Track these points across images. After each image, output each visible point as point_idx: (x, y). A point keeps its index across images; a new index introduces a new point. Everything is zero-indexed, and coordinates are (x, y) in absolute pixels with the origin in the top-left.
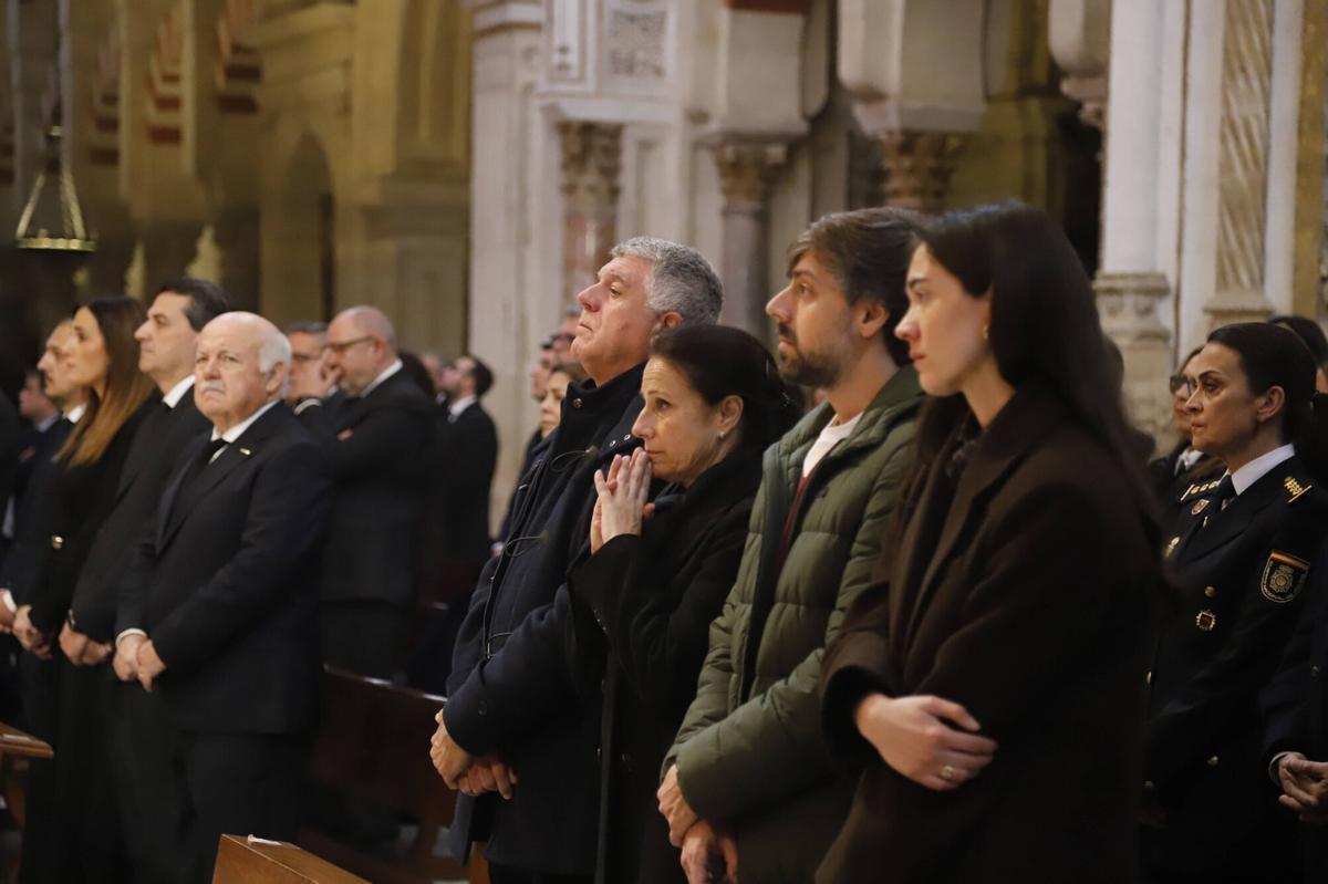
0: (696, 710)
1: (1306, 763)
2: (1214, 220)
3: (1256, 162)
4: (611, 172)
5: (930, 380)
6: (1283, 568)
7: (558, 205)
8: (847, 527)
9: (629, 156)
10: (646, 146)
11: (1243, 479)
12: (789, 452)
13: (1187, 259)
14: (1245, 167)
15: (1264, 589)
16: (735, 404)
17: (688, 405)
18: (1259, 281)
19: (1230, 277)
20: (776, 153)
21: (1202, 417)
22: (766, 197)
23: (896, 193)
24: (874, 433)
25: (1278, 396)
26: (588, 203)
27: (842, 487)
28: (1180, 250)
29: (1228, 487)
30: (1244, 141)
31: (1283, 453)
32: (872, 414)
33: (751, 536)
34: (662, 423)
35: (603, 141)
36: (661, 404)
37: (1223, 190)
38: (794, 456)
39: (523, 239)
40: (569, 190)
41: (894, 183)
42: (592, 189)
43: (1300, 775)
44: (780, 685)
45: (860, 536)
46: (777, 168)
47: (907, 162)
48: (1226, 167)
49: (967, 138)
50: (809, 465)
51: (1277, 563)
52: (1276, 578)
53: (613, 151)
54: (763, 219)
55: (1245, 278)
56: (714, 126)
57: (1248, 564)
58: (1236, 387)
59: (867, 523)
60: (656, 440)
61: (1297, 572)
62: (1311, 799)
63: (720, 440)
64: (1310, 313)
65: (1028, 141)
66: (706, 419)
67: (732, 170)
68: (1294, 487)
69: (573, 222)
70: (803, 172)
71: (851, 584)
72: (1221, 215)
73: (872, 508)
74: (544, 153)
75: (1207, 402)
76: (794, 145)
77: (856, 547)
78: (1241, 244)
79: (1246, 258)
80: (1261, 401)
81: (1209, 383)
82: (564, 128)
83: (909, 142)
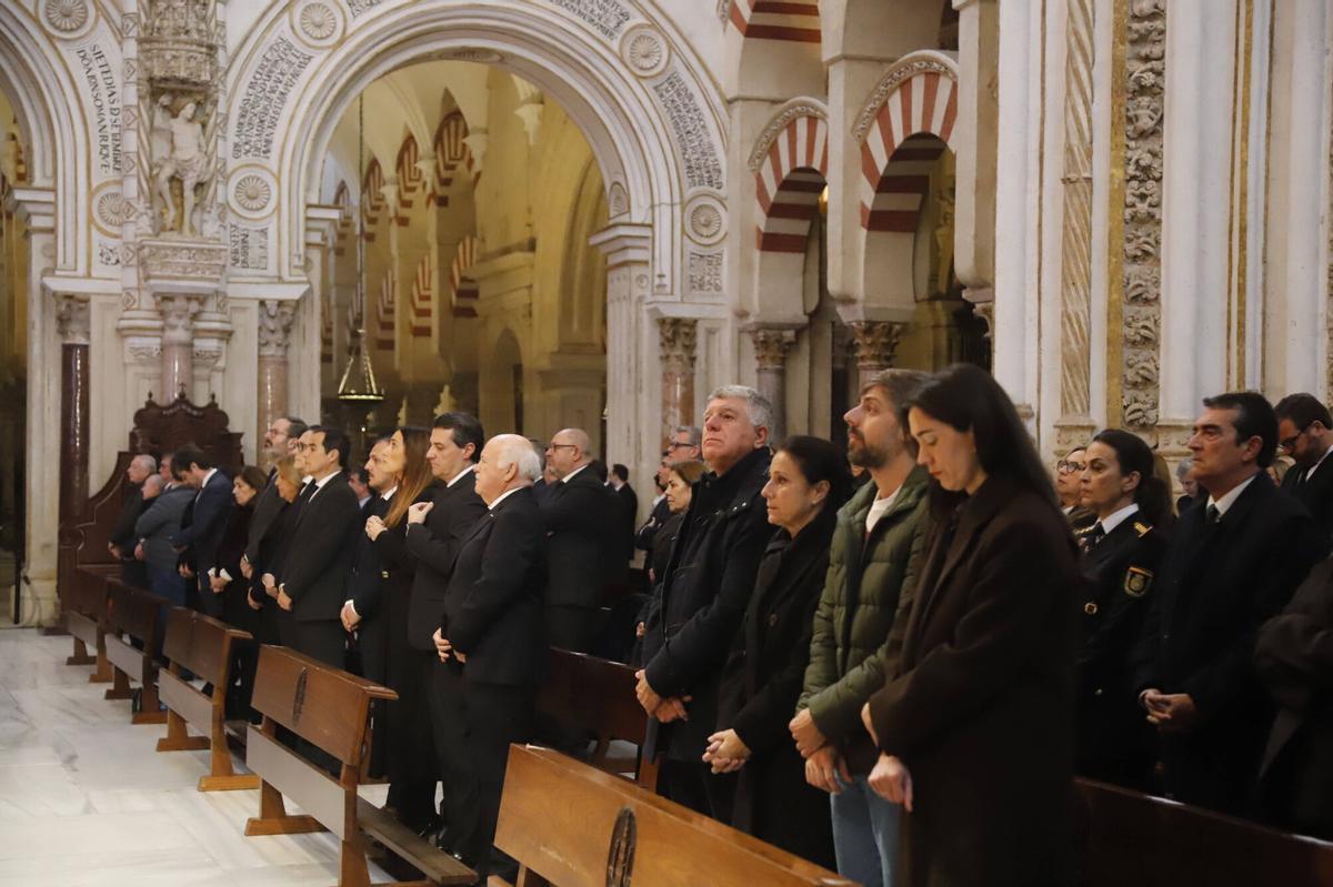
1: (1160, 696)
2: (1059, 372)
3: (1083, 339)
4: (690, 348)
6: (1138, 576)
7: (659, 369)
8: (901, 558)
9: (701, 339)
10: (711, 332)
11: (1109, 524)
12: (854, 513)
13: (1043, 396)
14: (1077, 342)
15: (1127, 588)
16: (825, 486)
17: (797, 482)
18: (1087, 409)
19: (1070, 407)
20: (789, 335)
21: (1089, 486)
22: (783, 360)
24: (910, 501)
25: (1136, 477)
26: (676, 367)
27: (894, 536)
28: (1039, 391)
29: (1100, 530)
30: (1076, 326)
31: (1133, 509)
32: (906, 490)
34: (780, 490)
35: (686, 330)
36: (781, 480)
37: (1064, 354)
38: (858, 516)
39: (638, 389)
40: (666, 358)
42: (679, 358)
43: (1156, 704)
45: (910, 563)
46: (790, 344)
47: (869, 340)
48: (1065, 342)
49: (905, 325)
50: (870, 524)
51: (1134, 574)
52: (1134, 582)
53: (691, 335)
54: (782, 374)
55: (1079, 407)
56: (751, 319)
57: (1116, 573)
58: (1112, 470)
60: (774, 501)
61: (1146, 579)
62: (1167, 715)
63: (813, 506)
65: (936, 327)
66: (807, 492)
67: (763, 345)
68: (1141, 529)
69: (667, 377)
70: (805, 347)
72: (1063, 367)
73: (915, 547)
74: (650, 337)
75: (1095, 477)
76: (799, 331)
77: (909, 571)
78: (1075, 387)
79: (1078, 394)
80: (1126, 479)
81: (1096, 466)
82: (662, 322)
83: (870, 328)
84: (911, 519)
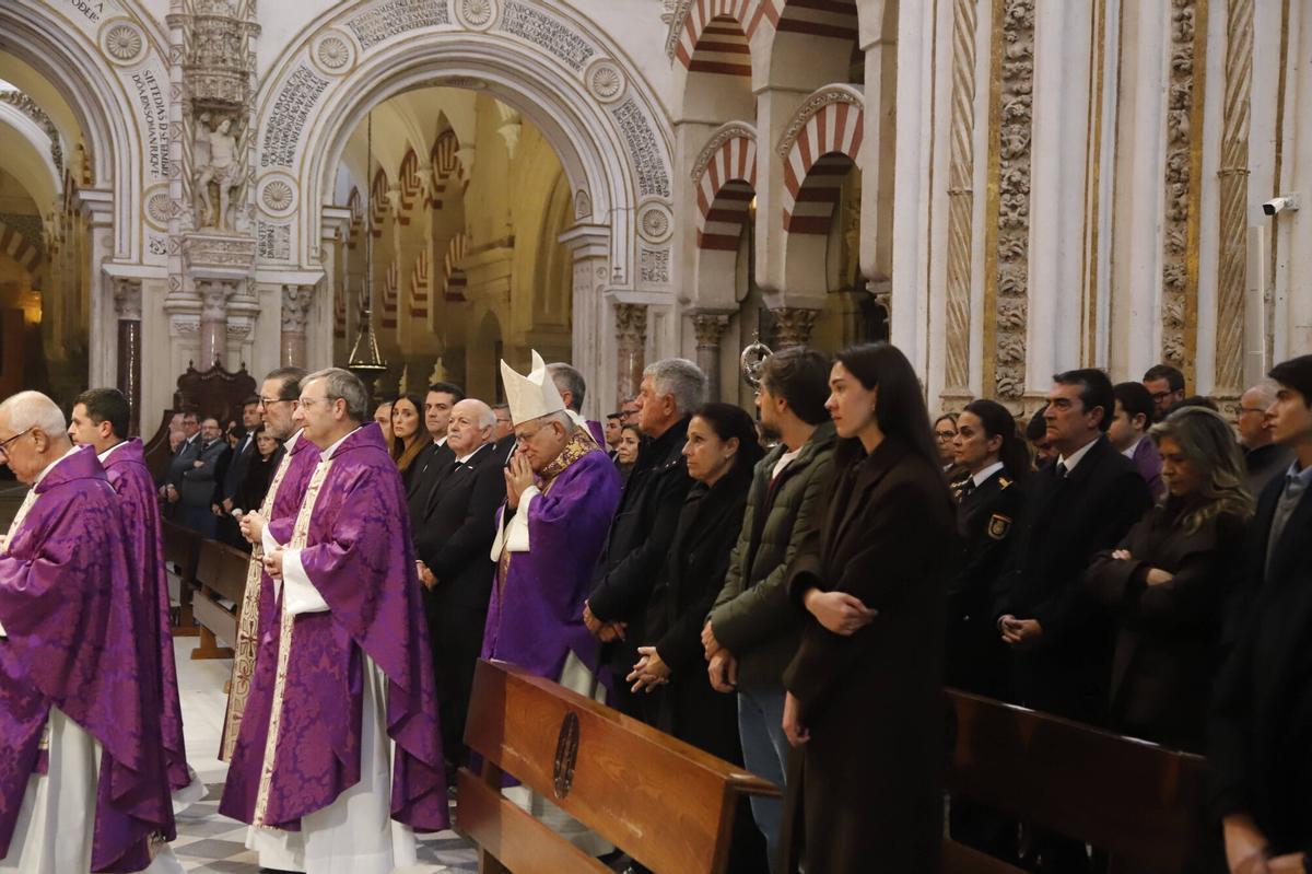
0: (723, 594)
1: (1015, 621)
2: (944, 352)
3: (964, 324)
4: (641, 328)
5: (843, 430)
6: (999, 522)
7: (615, 345)
8: (795, 505)
9: (650, 321)
10: (658, 316)
11: (978, 479)
12: (765, 466)
13: (930, 371)
14: (959, 325)
15: (990, 532)
16: (735, 442)
17: (711, 440)
18: (966, 382)
19: (953, 381)
20: (724, 319)
21: (961, 449)
22: (719, 340)
23: (784, 339)
24: (808, 458)
25: (999, 439)
26: (629, 344)
27: (792, 485)
28: (927, 368)
29: (971, 483)
30: (958, 313)
31: (998, 466)
32: (807, 448)
33: (748, 508)
34: (697, 449)
35: (638, 314)
36: (698, 439)
37: (948, 338)
38: (769, 468)
39: (598, 362)
40: (620, 337)
41: (783, 334)
42: (631, 337)
43: (1012, 627)
44: (762, 582)
45: (802, 508)
46: (724, 326)
47: (789, 324)
48: (949, 327)
49: (819, 311)
50: (776, 472)
51: (996, 520)
52: (996, 528)
53: (642, 319)
54: (717, 351)
55: (959, 381)
56: (693, 306)
57: (980, 523)
58: (979, 435)
59: (805, 502)
60: (694, 458)
61: (1006, 524)
62: (1018, 638)
63: (726, 460)
64: (991, 397)
65: (845, 313)
66: (721, 448)
67: (701, 327)
68: (1004, 483)
69: (622, 353)
70: (737, 328)
71: (797, 532)
72: (947, 349)
73: (807, 494)
74: (608, 320)
75: (965, 441)
76: (732, 315)
77: (799, 514)
78: (957, 363)
79: (960, 371)
80: (991, 442)
81: (966, 432)
82: (618, 307)
83: (790, 313)
84: (807, 472)
